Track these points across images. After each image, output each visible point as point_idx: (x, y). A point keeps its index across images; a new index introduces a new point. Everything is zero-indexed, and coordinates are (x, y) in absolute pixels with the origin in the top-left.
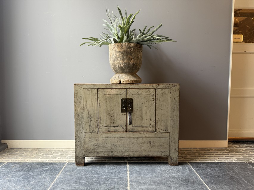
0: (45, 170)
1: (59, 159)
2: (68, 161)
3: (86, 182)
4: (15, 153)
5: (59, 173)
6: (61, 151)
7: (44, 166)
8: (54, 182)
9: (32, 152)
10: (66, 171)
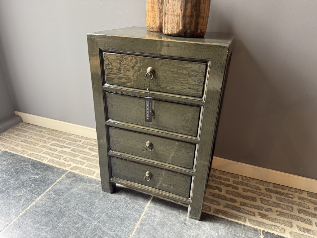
0: (32, 178)
1: (63, 161)
2: (71, 169)
3: (63, 227)
4: (24, 134)
5: (43, 193)
6: (78, 143)
7: (36, 171)
8: (24, 212)
9: (43, 136)
10: (54, 192)
